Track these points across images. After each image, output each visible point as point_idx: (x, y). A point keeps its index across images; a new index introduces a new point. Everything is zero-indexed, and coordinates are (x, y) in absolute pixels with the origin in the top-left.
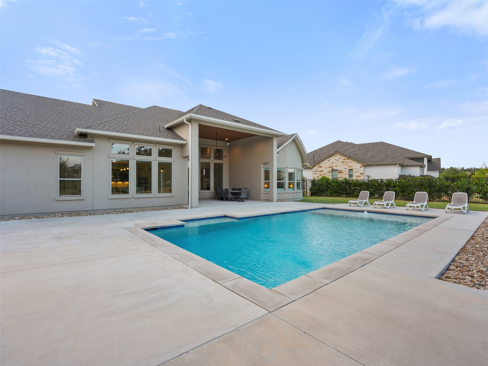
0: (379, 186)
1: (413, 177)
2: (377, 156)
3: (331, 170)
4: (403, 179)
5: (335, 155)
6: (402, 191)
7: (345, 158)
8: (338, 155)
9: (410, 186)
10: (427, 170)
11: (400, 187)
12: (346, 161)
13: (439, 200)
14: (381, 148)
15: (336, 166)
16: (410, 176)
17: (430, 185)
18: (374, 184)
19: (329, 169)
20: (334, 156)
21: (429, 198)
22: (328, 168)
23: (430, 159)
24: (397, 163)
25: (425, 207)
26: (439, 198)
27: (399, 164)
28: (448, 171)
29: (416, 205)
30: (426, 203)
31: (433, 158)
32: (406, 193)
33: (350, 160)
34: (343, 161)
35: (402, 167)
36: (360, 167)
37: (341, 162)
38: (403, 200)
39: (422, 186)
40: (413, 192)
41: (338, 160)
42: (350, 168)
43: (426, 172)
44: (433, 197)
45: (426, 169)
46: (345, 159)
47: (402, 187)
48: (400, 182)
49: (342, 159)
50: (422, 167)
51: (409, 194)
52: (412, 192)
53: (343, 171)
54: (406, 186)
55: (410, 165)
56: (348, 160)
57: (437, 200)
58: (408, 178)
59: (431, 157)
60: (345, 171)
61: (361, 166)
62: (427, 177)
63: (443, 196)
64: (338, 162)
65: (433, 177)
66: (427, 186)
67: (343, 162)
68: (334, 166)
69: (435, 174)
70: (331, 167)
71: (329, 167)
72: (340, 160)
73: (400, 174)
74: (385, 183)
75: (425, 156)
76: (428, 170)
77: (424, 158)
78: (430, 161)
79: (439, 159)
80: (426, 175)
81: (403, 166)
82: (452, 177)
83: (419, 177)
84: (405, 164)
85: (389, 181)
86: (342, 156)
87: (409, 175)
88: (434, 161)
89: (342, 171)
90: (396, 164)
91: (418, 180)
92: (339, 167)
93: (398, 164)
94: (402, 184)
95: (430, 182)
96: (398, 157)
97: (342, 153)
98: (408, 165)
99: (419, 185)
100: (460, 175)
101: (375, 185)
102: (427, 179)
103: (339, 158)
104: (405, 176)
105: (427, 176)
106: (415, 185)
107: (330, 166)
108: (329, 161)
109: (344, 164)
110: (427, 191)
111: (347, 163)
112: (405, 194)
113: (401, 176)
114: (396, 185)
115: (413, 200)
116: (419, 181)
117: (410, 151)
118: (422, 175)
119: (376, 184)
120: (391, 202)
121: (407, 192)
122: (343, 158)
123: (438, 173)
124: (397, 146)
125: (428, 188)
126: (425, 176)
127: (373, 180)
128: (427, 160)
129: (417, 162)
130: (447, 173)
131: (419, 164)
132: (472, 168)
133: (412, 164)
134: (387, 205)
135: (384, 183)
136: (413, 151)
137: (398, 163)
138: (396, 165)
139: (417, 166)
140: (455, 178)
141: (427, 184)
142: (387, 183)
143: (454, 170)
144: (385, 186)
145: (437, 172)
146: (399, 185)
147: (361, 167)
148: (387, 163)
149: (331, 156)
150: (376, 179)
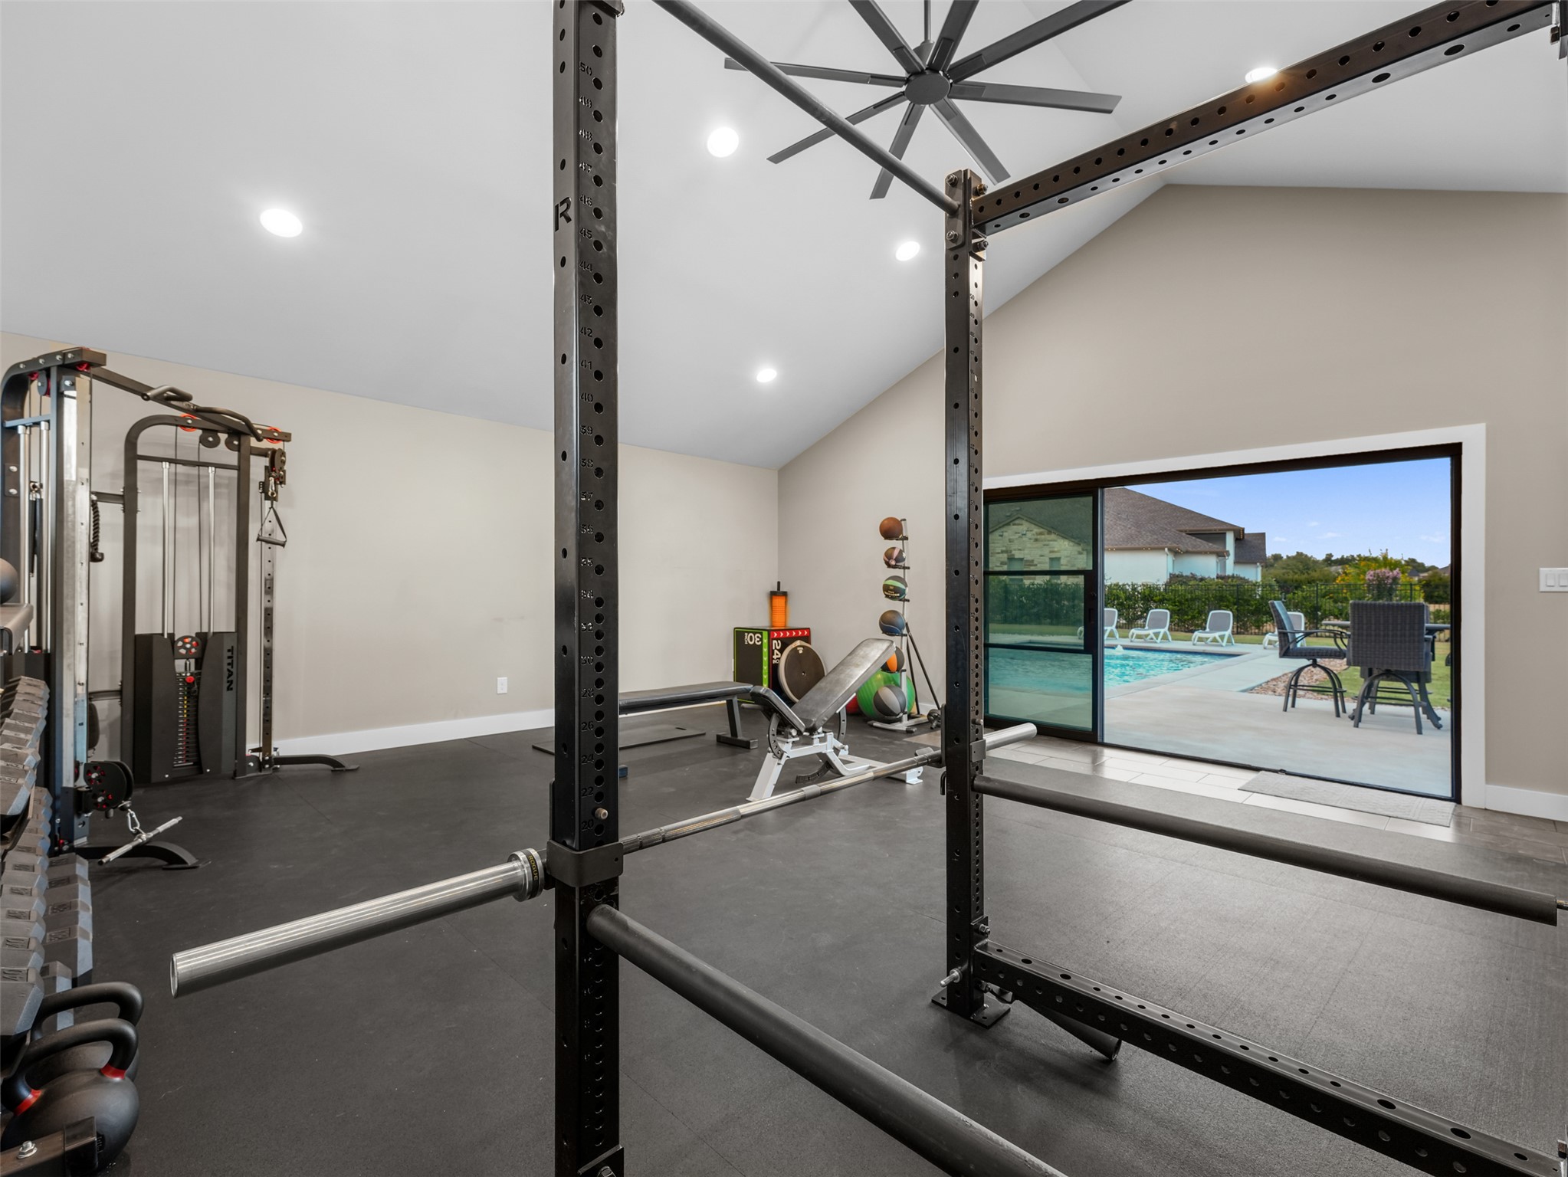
0: (1128, 598)
1: (1202, 579)
2: (1119, 528)
3: (1006, 560)
4: (1181, 585)
5: (1017, 522)
6: (1179, 610)
7: (1042, 530)
8: (1024, 522)
9: (1197, 598)
10: (1235, 563)
11: (1175, 602)
12: (1043, 536)
13: (1257, 631)
14: (1121, 503)
15: (1020, 550)
16: (1193, 577)
17: (1239, 599)
18: (1117, 595)
19: (1001, 555)
20: (1014, 525)
21: (1237, 627)
22: (999, 553)
23: (1240, 536)
24: (1164, 545)
25: (1228, 642)
26: (1258, 627)
27: (1170, 550)
28: (1288, 565)
29: (1211, 636)
30: (1228, 633)
31: (1246, 532)
32: (1187, 615)
33: (1053, 536)
34: (1036, 537)
35: (1175, 556)
36: (1076, 553)
37: (1030, 539)
38: (1182, 631)
39: (1221, 601)
40: (1203, 613)
41: (1025, 535)
42: (1054, 555)
43: (1231, 568)
44: (1244, 624)
45: (1230, 561)
46: (1041, 534)
47: (1179, 602)
48: (1175, 590)
49: (1034, 532)
50: (1222, 554)
51: (1193, 618)
52: (1200, 613)
53: (1035, 563)
54: (1187, 600)
55: (1194, 550)
56: (1048, 534)
57: (1253, 631)
58: (1192, 583)
59: (1243, 529)
60: (1040, 563)
61: (1080, 550)
62: (1232, 581)
63: (1266, 622)
64: (1024, 539)
65: (1247, 581)
66: (1232, 600)
67: (1036, 540)
68: (1015, 550)
69: (1253, 574)
70: (1006, 552)
71: (1002, 552)
72: (1029, 534)
73: (1171, 572)
74: (1140, 594)
75: (1229, 527)
76: (1237, 562)
77: (1225, 533)
78: (1240, 539)
79: (1263, 535)
80: (1231, 574)
81: (1176, 553)
82: (1296, 581)
83: (1214, 579)
84: (1183, 547)
85: (1150, 587)
86: (1033, 526)
87: (1192, 574)
88: (1249, 539)
89: (1033, 561)
90: (1164, 549)
91: (1214, 587)
92: (1026, 552)
93: (1166, 549)
94: (1179, 596)
95: (1238, 592)
96: (1166, 529)
97: (1032, 517)
98: (1190, 549)
99: (1215, 597)
100: (1315, 575)
101: (1118, 598)
102: (1233, 586)
103: (1025, 529)
104: (1182, 576)
105: (1233, 576)
106: (1206, 599)
107: (1004, 549)
108: (1001, 536)
109: (1039, 544)
110: (1231, 610)
111: (1046, 543)
112: (1186, 617)
113: (1174, 578)
114: (1166, 597)
115: (1205, 628)
116: (1215, 590)
117: (1193, 515)
118: (1223, 574)
119: (1123, 596)
120: (1162, 631)
121: (1190, 613)
122: (1036, 530)
123: (1260, 569)
124: (1161, 501)
125: (1235, 604)
126: (1229, 577)
127: (1115, 585)
128: (1235, 536)
129: (1211, 544)
130: (1284, 571)
131: (1215, 547)
132: (1353, 556)
133: (1199, 549)
134: (1157, 635)
135: (1138, 592)
136: (1200, 515)
137: (1168, 545)
138: (1162, 552)
139: (1212, 553)
140: (1301, 581)
141: (1232, 596)
142: (1147, 593)
143: (1302, 562)
144: (1142, 600)
145: (1258, 567)
146: (1173, 597)
147: (1080, 553)
148: (1141, 546)
149: (1008, 524)
150: (1120, 584)
